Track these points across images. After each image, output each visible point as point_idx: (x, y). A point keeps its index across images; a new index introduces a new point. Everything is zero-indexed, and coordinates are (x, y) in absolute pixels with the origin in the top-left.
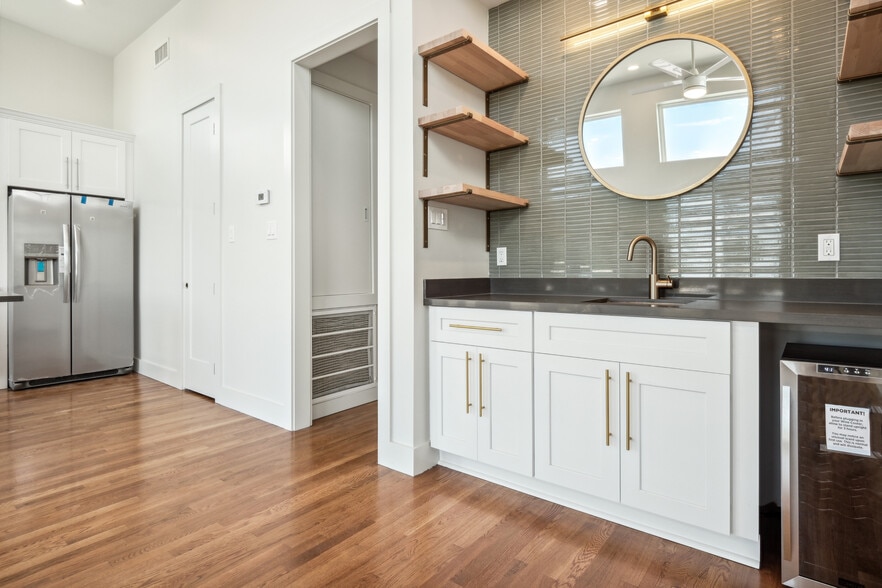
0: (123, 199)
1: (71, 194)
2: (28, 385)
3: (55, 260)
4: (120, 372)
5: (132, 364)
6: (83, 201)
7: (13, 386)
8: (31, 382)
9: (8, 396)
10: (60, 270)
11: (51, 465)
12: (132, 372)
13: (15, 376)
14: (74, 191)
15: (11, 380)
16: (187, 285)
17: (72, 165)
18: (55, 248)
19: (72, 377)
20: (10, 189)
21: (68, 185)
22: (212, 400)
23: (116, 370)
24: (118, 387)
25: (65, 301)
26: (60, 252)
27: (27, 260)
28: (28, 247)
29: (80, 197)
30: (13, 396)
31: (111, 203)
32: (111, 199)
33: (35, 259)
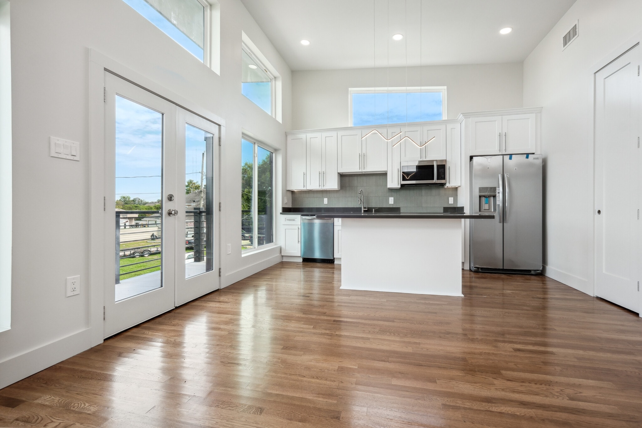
0: (534, 154)
1: (503, 155)
2: (480, 270)
3: (494, 196)
4: (533, 272)
5: (541, 269)
6: (510, 158)
7: (473, 269)
8: (482, 268)
9: (470, 274)
10: (498, 203)
11: (521, 327)
12: (541, 274)
13: (475, 264)
14: (503, 153)
15: (472, 265)
16: (599, 212)
17: (503, 137)
18: (494, 189)
19: (503, 270)
20: (471, 158)
21: (500, 150)
22: (637, 314)
23: (530, 271)
24: (535, 283)
25: (500, 222)
26: (497, 191)
27: (480, 197)
28: (481, 189)
29: (509, 156)
30: (473, 275)
31: (527, 157)
32: (527, 155)
33: (484, 196)
